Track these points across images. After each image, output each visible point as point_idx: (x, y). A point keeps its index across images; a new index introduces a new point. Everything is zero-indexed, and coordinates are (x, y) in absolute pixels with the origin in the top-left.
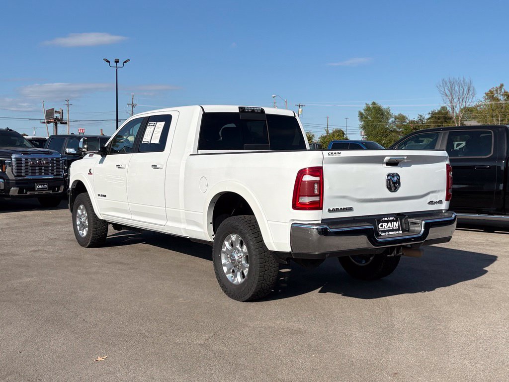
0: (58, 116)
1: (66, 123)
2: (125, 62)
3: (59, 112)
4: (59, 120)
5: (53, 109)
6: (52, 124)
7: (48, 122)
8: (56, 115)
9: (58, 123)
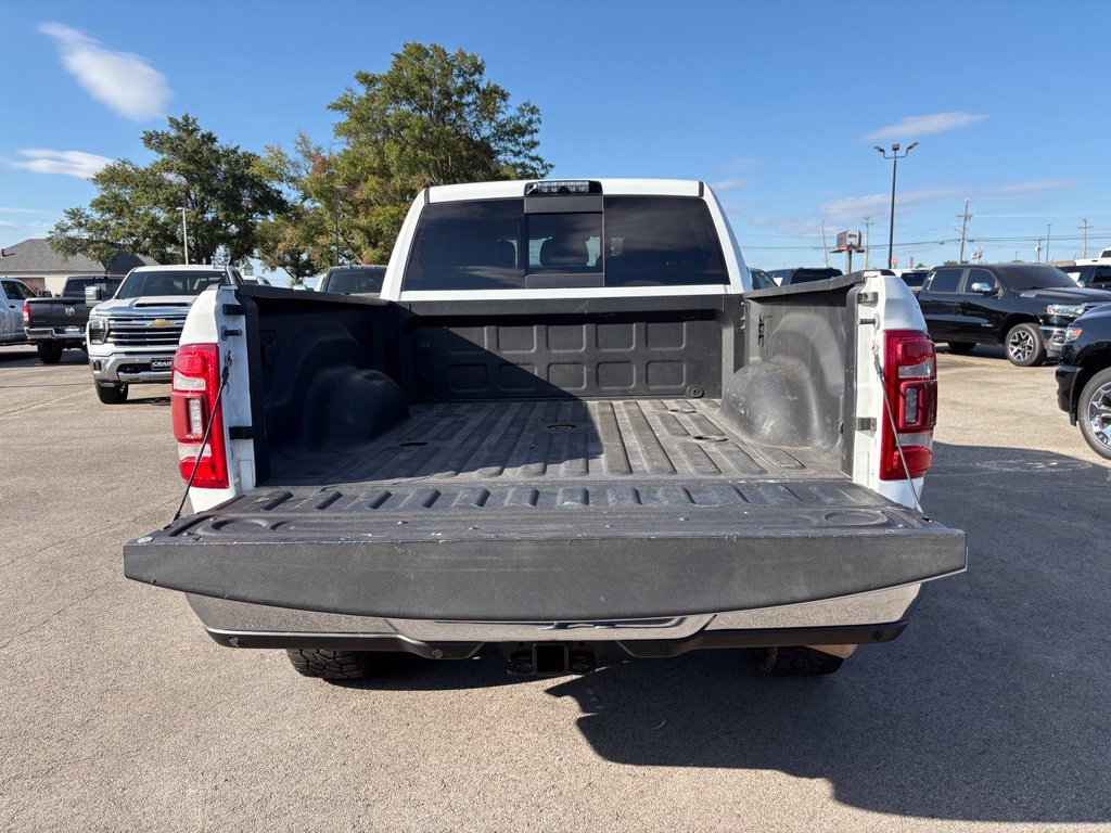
0: (855, 241)
1: (863, 251)
2: (910, 148)
3: (855, 236)
4: (855, 248)
5: (846, 233)
6: (845, 254)
7: (839, 251)
8: (849, 241)
9: (853, 251)
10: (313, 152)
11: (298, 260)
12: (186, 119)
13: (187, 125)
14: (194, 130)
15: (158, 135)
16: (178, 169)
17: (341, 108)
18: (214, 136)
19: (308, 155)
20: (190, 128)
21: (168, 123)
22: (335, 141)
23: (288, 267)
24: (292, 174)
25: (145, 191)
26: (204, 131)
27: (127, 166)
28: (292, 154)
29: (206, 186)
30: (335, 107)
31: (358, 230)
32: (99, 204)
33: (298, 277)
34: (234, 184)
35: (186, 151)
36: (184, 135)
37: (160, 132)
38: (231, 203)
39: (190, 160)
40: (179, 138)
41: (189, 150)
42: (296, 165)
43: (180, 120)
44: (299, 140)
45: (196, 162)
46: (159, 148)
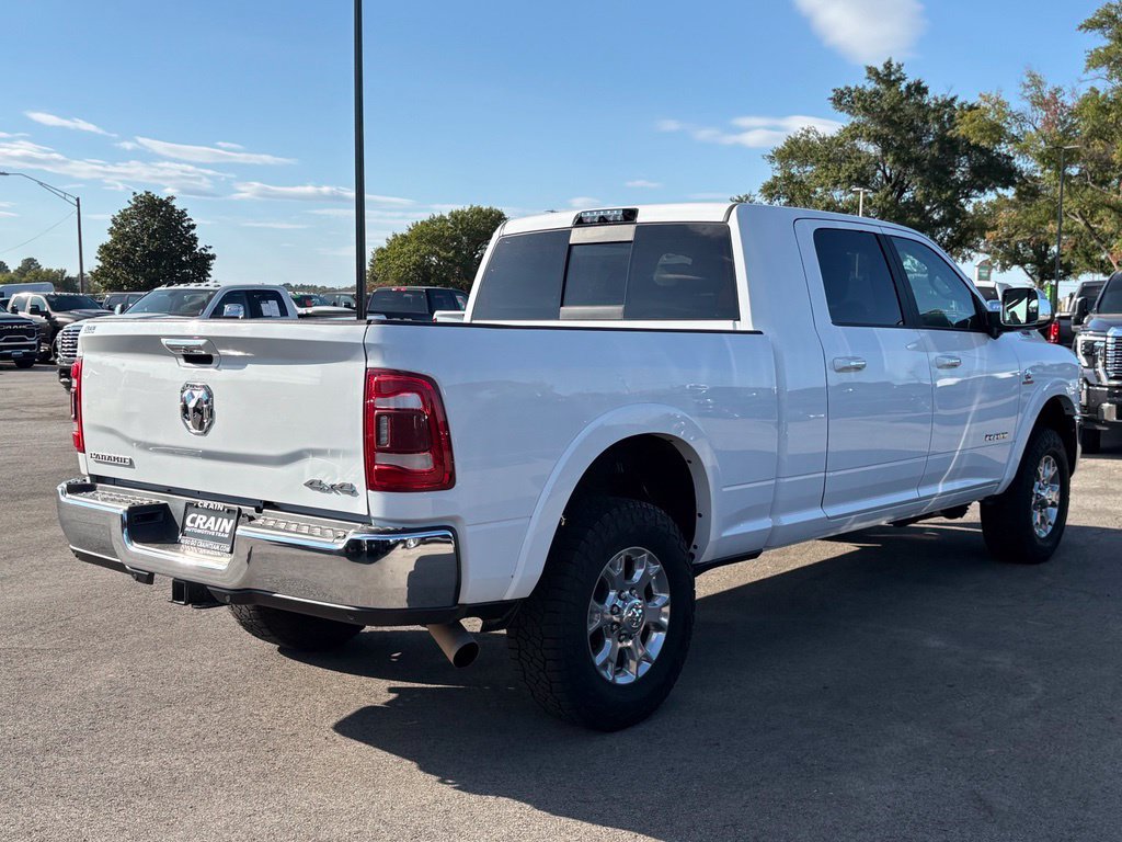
10: (1047, 96)
11: (1044, 255)
12: (888, 65)
13: (890, 74)
14: (899, 79)
15: (851, 92)
16: (868, 135)
17: (1100, 25)
18: (923, 85)
19: (1040, 102)
20: (893, 77)
21: (865, 74)
22: (1085, 77)
23: (1028, 266)
24: (1015, 131)
25: (826, 167)
26: (911, 80)
27: (811, 135)
28: (1017, 103)
29: (902, 155)
30: (1091, 25)
31: (1108, 211)
32: (770, 190)
33: (1042, 280)
34: (942, 150)
35: (883, 110)
36: (881, 87)
37: (853, 88)
38: (937, 174)
39: (887, 121)
40: (876, 93)
41: (886, 107)
42: (1020, 118)
43: (881, 68)
44: (1027, 81)
45: (892, 123)
46: (850, 109)
